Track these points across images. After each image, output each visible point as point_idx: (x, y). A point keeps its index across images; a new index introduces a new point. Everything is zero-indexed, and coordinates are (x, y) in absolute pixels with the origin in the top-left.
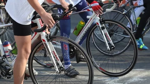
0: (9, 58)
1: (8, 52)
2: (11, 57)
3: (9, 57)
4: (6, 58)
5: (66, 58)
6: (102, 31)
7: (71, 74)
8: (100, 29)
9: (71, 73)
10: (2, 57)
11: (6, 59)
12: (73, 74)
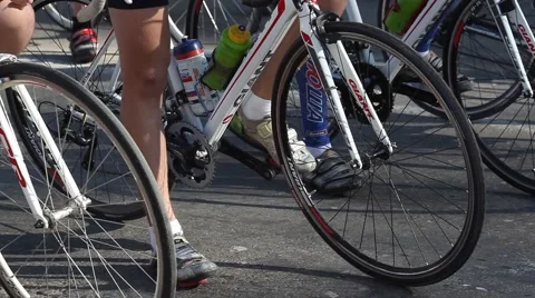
0: (196, 102)
1: (190, 79)
2: (203, 98)
3: (196, 98)
4: (186, 101)
5: (311, 118)
6: (504, 18)
7: (329, 186)
8: (494, 9)
9: (330, 181)
10: (175, 99)
11: (186, 106)
12: (338, 184)
